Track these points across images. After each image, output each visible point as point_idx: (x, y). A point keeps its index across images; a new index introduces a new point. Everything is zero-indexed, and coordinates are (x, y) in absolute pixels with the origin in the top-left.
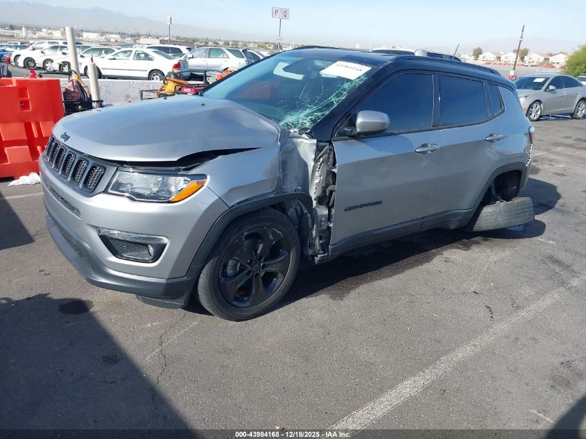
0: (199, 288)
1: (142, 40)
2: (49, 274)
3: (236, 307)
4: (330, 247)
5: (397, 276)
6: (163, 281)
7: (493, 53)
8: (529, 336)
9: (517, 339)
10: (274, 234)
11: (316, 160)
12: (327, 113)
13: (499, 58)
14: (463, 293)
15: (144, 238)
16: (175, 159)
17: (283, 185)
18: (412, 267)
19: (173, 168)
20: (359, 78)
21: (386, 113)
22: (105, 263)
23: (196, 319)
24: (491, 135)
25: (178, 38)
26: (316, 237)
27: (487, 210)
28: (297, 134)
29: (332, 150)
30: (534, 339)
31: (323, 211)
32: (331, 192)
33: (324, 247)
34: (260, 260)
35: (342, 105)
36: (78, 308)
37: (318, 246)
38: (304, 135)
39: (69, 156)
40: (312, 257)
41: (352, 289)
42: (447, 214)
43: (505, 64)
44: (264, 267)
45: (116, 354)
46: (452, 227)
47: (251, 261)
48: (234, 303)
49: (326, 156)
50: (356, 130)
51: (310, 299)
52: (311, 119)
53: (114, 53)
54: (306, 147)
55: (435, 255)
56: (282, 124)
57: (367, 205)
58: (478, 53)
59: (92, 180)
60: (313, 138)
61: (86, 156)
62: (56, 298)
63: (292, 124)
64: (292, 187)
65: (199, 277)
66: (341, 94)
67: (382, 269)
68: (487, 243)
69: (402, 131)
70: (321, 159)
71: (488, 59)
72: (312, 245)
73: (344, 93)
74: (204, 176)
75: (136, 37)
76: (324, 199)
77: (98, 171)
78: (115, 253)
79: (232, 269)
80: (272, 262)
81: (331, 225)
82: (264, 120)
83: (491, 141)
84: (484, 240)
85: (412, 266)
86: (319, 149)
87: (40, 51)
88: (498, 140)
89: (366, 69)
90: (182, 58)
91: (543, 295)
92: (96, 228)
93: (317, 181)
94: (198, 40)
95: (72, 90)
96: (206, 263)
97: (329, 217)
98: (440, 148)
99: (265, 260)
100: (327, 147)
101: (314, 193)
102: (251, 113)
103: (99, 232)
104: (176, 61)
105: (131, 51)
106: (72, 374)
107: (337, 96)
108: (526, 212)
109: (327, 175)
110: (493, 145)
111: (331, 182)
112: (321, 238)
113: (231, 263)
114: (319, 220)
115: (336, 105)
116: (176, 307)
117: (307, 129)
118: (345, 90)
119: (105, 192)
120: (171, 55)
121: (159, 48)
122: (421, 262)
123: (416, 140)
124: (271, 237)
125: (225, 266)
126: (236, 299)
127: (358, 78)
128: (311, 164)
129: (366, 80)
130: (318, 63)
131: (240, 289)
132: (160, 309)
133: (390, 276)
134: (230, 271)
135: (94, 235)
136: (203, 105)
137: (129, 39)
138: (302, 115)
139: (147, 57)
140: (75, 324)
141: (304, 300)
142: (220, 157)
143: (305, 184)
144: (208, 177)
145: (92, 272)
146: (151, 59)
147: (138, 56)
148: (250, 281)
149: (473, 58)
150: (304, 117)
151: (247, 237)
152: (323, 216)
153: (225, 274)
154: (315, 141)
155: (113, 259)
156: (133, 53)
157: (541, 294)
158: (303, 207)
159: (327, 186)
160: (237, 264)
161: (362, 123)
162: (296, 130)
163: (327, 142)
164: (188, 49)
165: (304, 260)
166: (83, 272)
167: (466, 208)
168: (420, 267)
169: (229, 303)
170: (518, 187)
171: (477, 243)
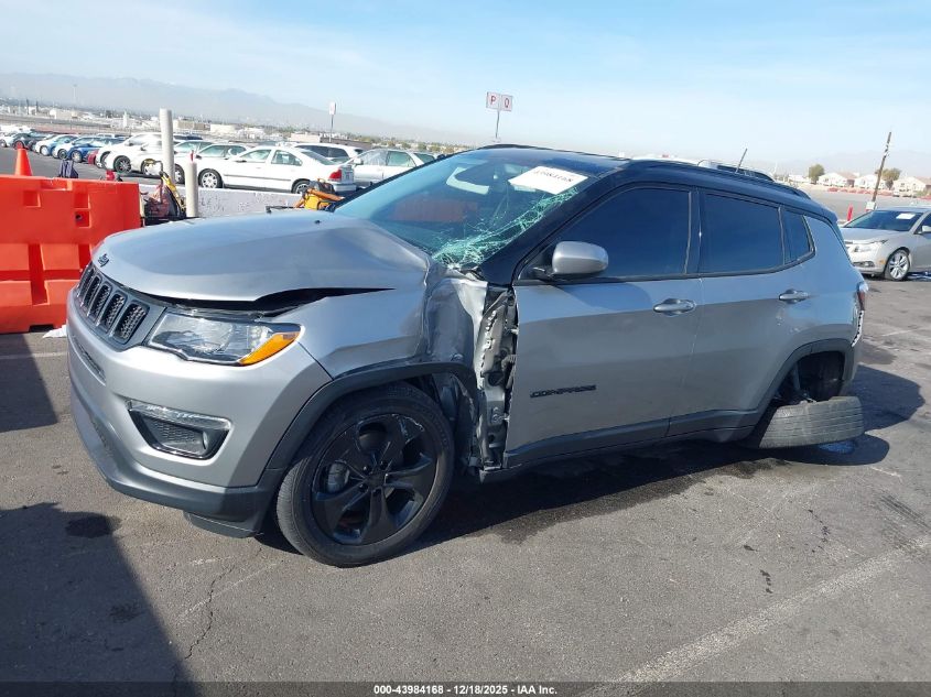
0: (278, 507)
1: (295, 137)
2: (66, 473)
3: (337, 541)
4: (505, 455)
5: (621, 513)
6: (221, 490)
7: (843, 175)
8: (827, 627)
9: (806, 630)
10: (410, 426)
11: (486, 313)
12: (507, 242)
13: (851, 182)
14: (726, 548)
15: (197, 420)
16: (253, 299)
17: (432, 348)
18: (649, 499)
19: (249, 313)
20: (566, 191)
21: (603, 247)
22: (135, 455)
23: (275, 559)
24: (789, 292)
25: (349, 135)
26: (481, 438)
27: (784, 414)
28: (457, 272)
29: (511, 299)
30: (836, 632)
31: (496, 396)
32: (510, 366)
33: (495, 456)
34: (383, 467)
35: (532, 231)
36: (97, 527)
37: (484, 453)
38: (469, 275)
39: (105, 288)
40: (477, 469)
41: (541, 528)
42: (712, 416)
43: (861, 192)
44: (390, 479)
45: (135, 604)
46: (724, 438)
47: (369, 469)
48: (335, 535)
49: (501, 307)
50: (552, 271)
51: (468, 539)
52: (483, 251)
53: (245, 153)
54: (472, 293)
55: (691, 482)
56: (436, 255)
57: (570, 390)
58: (816, 173)
59: (129, 325)
60: (482, 279)
61: (126, 289)
62: (66, 510)
63: (453, 256)
64: (445, 352)
65: (278, 489)
66: (535, 215)
67: (600, 500)
68: (783, 468)
69: (633, 277)
70: (494, 312)
71: (834, 183)
72: (475, 451)
73: (539, 214)
74: (295, 327)
75: (286, 132)
76: (497, 376)
77: (138, 312)
78: (152, 441)
79: (336, 480)
80: (405, 472)
81: (508, 419)
82: (409, 249)
83: (789, 301)
84: (779, 464)
85: (648, 497)
86: (490, 297)
87: (139, 147)
88: (800, 300)
89: (579, 178)
90: (345, 164)
91: (864, 559)
92: (125, 399)
93: (485, 346)
94: (379, 140)
95: (159, 200)
96: (291, 466)
97: (506, 408)
98: (698, 307)
99: (394, 468)
100: (505, 294)
101: (480, 366)
102: (387, 235)
103: (130, 405)
104: (335, 168)
105: (269, 151)
106: (59, 630)
107: (528, 217)
108: (848, 420)
109: (503, 337)
110: (791, 307)
111: (511, 349)
112: (491, 439)
113: (334, 469)
114: (489, 409)
115: (524, 229)
116: (242, 536)
117: (473, 265)
118: (540, 209)
119: (144, 344)
120: (329, 159)
121: (314, 148)
122: (664, 493)
123: (656, 292)
124: (404, 431)
125: (325, 474)
126: (341, 530)
127: (562, 193)
128: (478, 318)
129: (576, 196)
130: (510, 169)
131: (348, 514)
132: (223, 538)
133: (610, 511)
134: (332, 483)
135: (122, 411)
136: (318, 222)
137: (278, 135)
138: (468, 245)
139: (293, 160)
140: (84, 552)
141: (459, 540)
142: (325, 300)
143: (469, 350)
144: (303, 329)
145: (116, 471)
146: (298, 164)
147: (279, 158)
148: (365, 502)
149: (809, 180)
150: (471, 248)
151: (363, 430)
152: (496, 403)
153: (323, 487)
154: (484, 284)
155: (147, 449)
156: (272, 153)
157: (861, 559)
158: (462, 386)
159: (503, 355)
160: (345, 472)
161: (562, 261)
162: (458, 266)
163: (505, 286)
164: (356, 150)
165: (460, 473)
166: (104, 469)
167: (746, 408)
168: (662, 500)
169: (326, 535)
170: (840, 379)
171: (767, 467)
